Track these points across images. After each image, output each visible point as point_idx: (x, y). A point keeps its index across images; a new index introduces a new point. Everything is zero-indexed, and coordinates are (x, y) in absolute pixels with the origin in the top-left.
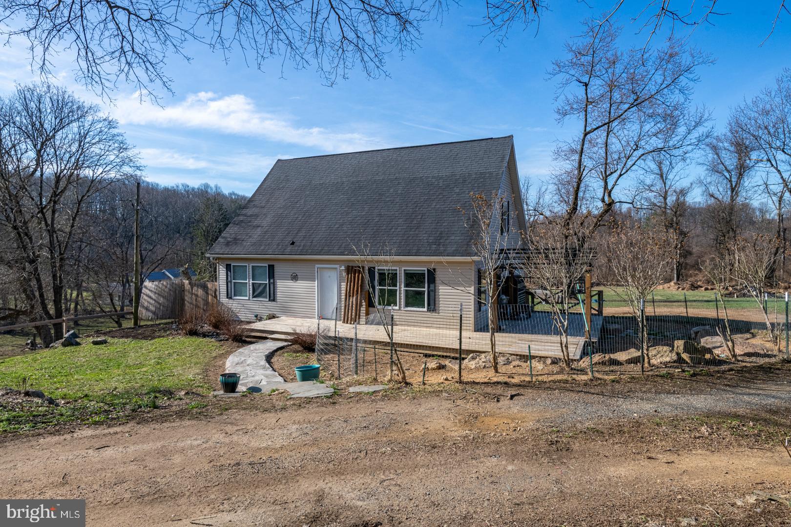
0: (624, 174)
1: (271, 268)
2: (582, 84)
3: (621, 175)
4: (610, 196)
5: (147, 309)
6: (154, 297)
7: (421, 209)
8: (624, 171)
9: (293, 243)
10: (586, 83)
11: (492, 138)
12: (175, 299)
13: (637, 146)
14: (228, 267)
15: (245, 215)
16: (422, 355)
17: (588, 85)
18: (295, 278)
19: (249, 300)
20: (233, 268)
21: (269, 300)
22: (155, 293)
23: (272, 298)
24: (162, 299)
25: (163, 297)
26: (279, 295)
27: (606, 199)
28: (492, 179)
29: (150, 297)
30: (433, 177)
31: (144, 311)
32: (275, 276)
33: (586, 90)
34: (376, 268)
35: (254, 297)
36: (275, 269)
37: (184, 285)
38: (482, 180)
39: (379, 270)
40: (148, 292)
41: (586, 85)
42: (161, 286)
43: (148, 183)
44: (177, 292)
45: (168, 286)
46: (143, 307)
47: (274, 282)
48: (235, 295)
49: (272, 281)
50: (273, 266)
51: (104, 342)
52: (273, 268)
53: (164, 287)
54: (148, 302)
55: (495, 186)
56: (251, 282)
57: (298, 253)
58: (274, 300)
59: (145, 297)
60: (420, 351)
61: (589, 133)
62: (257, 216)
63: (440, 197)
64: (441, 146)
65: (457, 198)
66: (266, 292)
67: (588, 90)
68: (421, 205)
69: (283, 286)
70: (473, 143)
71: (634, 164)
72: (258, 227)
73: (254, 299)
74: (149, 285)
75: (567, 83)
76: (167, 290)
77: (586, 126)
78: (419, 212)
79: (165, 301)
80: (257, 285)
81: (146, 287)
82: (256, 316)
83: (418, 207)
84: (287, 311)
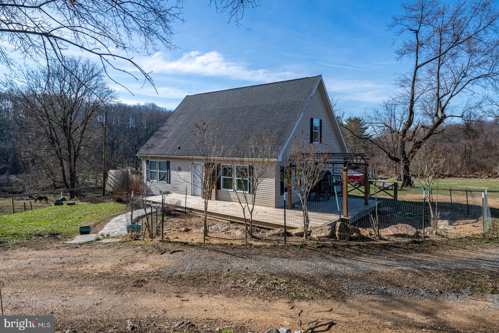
0: (454, 95)
1: (168, 163)
2: (414, 32)
3: (452, 96)
4: (442, 111)
5: (110, 186)
6: (113, 179)
7: (253, 127)
8: (455, 92)
9: (179, 148)
10: (416, 31)
11: (308, 78)
12: (124, 180)
13: (465, 74)
14: (147, 162)
15: (161, 131)
16: (229, 222)
17: (418, 32)
18: (180, 169)
19: (157, 182)
20: (150, 163)
21: (167, 183)
22: (114, 176)
23: (168, 182)
24: (117, 180)
25: (118, 179)
26: (172, 180)
27: (440, 115)
28: (300, 106)
29: (112, 179)
30: (266, 105)
31: (108, 187)
32: (170, 168)
33: (417, 36)
34: (222, 164)
35: (160, 180)
36: (170, 163)
37: (128, 172)
38: (293, 107)
39: (223, 166)
40: (111, 176)
41: (417, 32)
42: (117, 172)
43: (160, 108)
44: (125, 176)
45: (121, 173)
46: (108, 184)
47: (169, 172)
48: (151, 179)
49: (168, 171)
50: (169, 162)
51: (73, 204)
52: (169, 163)
53: (118, 173)
54: (111, 181)
55: (300, 111)
56: (158, 171)
57: (180, 154)
58: (169, 183)
59: (109, 179)
60: (229, 219)
61: (419, 66)
62: (166, 131)
63: (266, 118)
64: (277, 84)
65: (276, 119)
66: (166, 178)
67: (418, 35)
68: (254, 123)
69: (174, 174)
70: (296, 81)
71: (463, 87)
72: (165, 138)
73: (160, 182)
74: (112, 171)
75: (402, 31)
76: (120, 175)
77: (417, 62)
78: (251, 129)
79: (119, 181)
80: (162, 173)
81: (110, 173)
82: (160, 192)
83: (252, 125)
84: (176, 190)
